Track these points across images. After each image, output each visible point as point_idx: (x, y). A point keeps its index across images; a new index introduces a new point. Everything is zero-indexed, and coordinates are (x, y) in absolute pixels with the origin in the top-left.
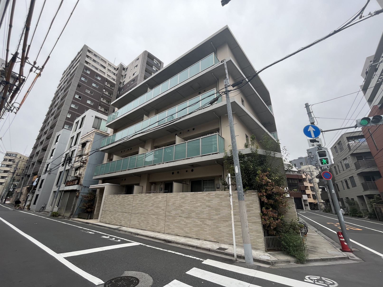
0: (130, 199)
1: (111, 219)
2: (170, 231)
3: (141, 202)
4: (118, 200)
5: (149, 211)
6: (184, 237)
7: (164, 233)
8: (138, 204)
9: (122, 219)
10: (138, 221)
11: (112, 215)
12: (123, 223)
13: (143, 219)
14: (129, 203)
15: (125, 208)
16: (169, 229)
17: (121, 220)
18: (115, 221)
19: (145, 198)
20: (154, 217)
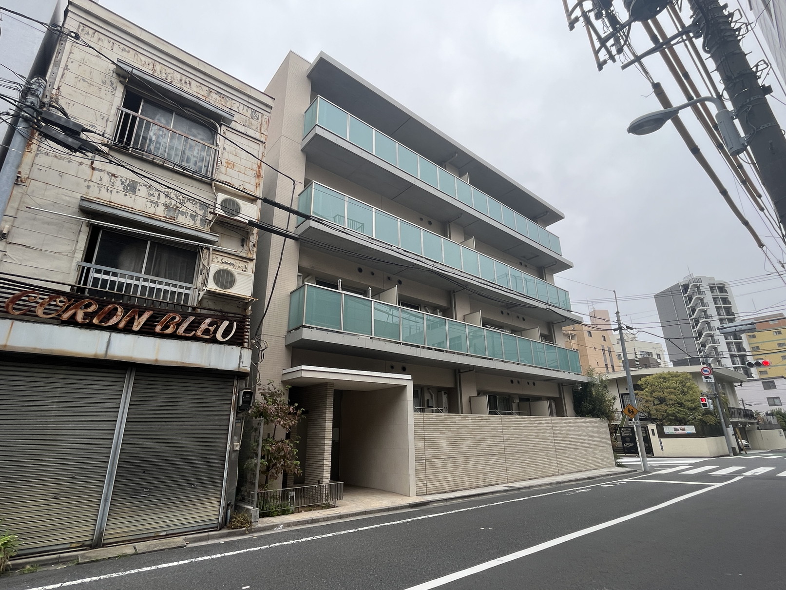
0: (495, 425)
1: (456, 476)
2: (564, 470)
3: (517, 431)
4: (464, 426)
5: (535, 445)
6: (577, 472)
7: (559, 475)
8: (513, 434)
9: (488, 469)
10: (522, 467)
11: (457, 467)
12: (491, 478)
13: (528, 460)
14: (494, 433)
15: (489, 446)
16: (563, 467)
17: (485, 474)
18: (470, 480)
19: (524, 424)
20: (543, 454)
